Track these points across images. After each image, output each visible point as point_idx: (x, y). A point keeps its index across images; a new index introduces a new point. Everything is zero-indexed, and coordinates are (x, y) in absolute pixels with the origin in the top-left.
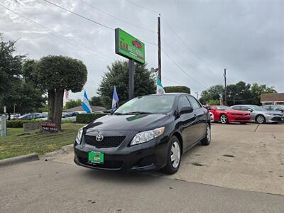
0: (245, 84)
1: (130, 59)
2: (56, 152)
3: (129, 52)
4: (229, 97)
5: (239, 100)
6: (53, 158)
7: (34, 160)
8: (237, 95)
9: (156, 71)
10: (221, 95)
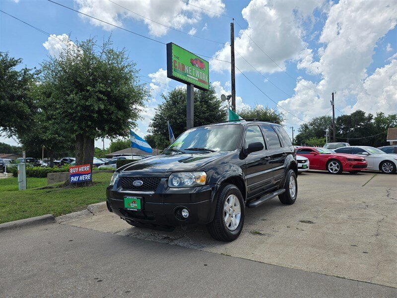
0: (363, 114)
1: (188, 84)
2: (79, 213)
3: (186, 75)
4: (341, 133)
5: (355, 137)
6: (74, 220)
7: (49, 223)
8: (352, 130)
9: (228, 99)
10: (327, 130)
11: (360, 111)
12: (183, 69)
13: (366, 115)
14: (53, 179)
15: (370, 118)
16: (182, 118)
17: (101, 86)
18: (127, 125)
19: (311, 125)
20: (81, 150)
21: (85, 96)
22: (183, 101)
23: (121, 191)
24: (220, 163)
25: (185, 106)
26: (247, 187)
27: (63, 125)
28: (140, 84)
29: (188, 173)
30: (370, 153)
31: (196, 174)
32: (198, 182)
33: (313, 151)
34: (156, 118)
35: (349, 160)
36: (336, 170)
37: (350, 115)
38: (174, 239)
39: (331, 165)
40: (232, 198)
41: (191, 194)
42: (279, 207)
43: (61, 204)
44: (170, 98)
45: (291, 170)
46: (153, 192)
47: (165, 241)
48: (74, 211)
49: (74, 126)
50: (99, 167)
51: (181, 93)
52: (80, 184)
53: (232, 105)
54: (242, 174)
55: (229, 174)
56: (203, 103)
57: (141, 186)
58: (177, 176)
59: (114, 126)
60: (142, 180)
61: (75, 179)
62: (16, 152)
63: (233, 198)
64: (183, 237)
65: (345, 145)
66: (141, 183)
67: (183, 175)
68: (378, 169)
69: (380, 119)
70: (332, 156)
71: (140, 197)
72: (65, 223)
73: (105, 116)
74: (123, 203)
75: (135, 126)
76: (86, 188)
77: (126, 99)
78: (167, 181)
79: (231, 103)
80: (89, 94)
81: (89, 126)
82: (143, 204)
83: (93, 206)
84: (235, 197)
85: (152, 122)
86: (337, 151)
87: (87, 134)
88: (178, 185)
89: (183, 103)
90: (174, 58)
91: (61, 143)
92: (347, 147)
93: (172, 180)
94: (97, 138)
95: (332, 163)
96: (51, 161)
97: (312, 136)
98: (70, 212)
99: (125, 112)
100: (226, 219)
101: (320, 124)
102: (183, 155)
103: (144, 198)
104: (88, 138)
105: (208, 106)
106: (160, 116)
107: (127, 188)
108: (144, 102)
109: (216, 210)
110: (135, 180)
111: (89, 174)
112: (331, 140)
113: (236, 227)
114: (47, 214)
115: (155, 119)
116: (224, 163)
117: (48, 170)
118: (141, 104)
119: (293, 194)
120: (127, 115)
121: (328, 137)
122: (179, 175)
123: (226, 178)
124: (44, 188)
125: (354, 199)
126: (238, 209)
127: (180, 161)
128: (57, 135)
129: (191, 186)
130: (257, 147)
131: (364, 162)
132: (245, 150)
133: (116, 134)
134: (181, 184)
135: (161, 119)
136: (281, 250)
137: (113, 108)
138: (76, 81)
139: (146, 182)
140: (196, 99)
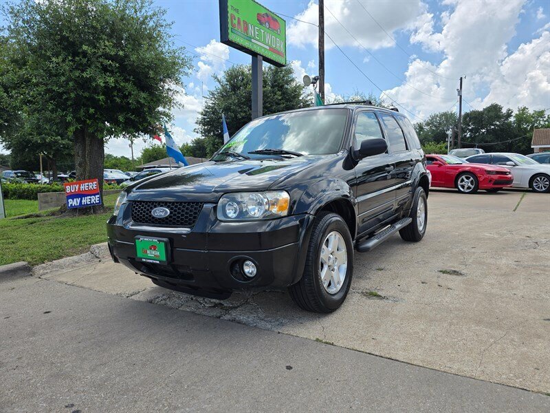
0: (500, 109)
1: (254, 54)
2: (75, 258)
3: (249, 39)
4: (468, 136)
5: (487, 142)
6: (64, 271)
7: (22, 277)
8: (483, 133)
9: (314, 83)
10: (449, 132)
11: (497, 105)
12: (246, 29)
13: (504, 111)
14: (46, 202)
15: (509, 115)
16: (245, 112)
17: (107, 46)
18: (157, 116)
19: (428, 124)
20: (84, 156)
21: (81, 64)
22: (245, 85)
23: (131, 226)
24: (308, 177)
25: (250, 93)
26: (357, 217)
27: (48, 114)
28: (174, 48)
29: (254, 194)
30: (518, 163)
31: (270, 196)
32: (275, 210)
33: (437, 160)
34: (207, 112)
35: (489, 172)
36: (469, 188)
37: (482, 110)
38: (232, 308)
39: (462, 181)
40: (333, 236)
41: (260, 234)
42: (400, 246)
43: (47, 243)
44: (227, 81)
45: (420, 187)
46: (189, 229)
47: (216, 312)
48: (68, 256)
49: (66, 115)
50: (121, 185)
51: (243, 73)
52: (84, 210)
53: (320, 91)
54: (350, 193)
55: (327, 196)
56: (276, 88)
57: (166, 218)
58: (234, 200)
59: (133, 117)
60: (168, 207)
61: (74, 202)
62: (4, 162)
63: (335, 238)
64: (247, 303)
65: (478, 152)
66: (166, 212)
67: (246, 197)
68: (527, 186)
69: (522, 117)
70: (464, 167)
71: (165, 239)
72: (48, 276)
73: (118, 100)
74: (134, 247)
75: (170, 119)
76: (93, 216)
77: (151, 72)
78: (215, 208)
79: (318, 90)
80: (88, 60)
81: (91, 117)
82: (170, 252)
83: (100, 247)
84: (338, 236)
85: (200, 117)
86: (470, 160)
87: (91, 130)
88: (235, 215)
89: (245, 88)
90: (230, 11)
91: (67, 148)
92: (481, 154)
93: (224, 207)
94: (108, 138)
95: (464, 177)
96: (54, 175)
97: (429, 141)
98: (61, 257)
99: (151, 94)
100: (323, 274)
101: (440, 124)
102: (247, 162)
103: (172, 241)
104: (93, 136)
105: (283, 94)
106: (212, 108)
107: (140, 221)
108: (183, 78)
109: (307, 260)
110: (155, 207)
111: (98, 194)
112: (455, 145)
113: (339, 287)
114: (19, 260)
115: (205, 114)
116: (315, 177)
117: (44, 188)
118: (177, 82)
119: (421, 225)
120: (155, 99)
121: (450, 142)
122: (238, 196)
123: (323, 204)
124: (26, 217)
125: (511, 232)
126: (343, 254)
127: (241, 172)
128: (59, 137)
129: (261, 218)
130: (377, 147)
131: (510, 176)
132: (355, 152)
133: (137, 131)
134: (242, 215)
135: (213, 113)
136: (423, 330)
137: (129, 86)
138: (64, 38)
139: (175, 211)
140: (265, 82)
